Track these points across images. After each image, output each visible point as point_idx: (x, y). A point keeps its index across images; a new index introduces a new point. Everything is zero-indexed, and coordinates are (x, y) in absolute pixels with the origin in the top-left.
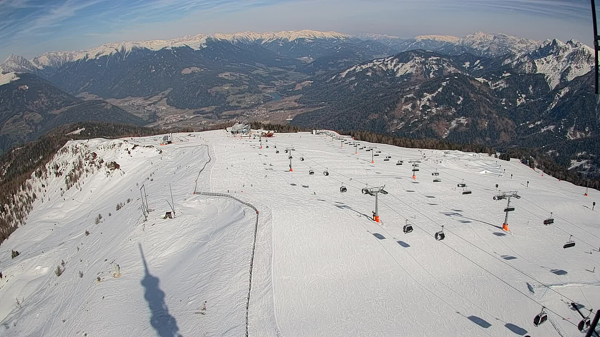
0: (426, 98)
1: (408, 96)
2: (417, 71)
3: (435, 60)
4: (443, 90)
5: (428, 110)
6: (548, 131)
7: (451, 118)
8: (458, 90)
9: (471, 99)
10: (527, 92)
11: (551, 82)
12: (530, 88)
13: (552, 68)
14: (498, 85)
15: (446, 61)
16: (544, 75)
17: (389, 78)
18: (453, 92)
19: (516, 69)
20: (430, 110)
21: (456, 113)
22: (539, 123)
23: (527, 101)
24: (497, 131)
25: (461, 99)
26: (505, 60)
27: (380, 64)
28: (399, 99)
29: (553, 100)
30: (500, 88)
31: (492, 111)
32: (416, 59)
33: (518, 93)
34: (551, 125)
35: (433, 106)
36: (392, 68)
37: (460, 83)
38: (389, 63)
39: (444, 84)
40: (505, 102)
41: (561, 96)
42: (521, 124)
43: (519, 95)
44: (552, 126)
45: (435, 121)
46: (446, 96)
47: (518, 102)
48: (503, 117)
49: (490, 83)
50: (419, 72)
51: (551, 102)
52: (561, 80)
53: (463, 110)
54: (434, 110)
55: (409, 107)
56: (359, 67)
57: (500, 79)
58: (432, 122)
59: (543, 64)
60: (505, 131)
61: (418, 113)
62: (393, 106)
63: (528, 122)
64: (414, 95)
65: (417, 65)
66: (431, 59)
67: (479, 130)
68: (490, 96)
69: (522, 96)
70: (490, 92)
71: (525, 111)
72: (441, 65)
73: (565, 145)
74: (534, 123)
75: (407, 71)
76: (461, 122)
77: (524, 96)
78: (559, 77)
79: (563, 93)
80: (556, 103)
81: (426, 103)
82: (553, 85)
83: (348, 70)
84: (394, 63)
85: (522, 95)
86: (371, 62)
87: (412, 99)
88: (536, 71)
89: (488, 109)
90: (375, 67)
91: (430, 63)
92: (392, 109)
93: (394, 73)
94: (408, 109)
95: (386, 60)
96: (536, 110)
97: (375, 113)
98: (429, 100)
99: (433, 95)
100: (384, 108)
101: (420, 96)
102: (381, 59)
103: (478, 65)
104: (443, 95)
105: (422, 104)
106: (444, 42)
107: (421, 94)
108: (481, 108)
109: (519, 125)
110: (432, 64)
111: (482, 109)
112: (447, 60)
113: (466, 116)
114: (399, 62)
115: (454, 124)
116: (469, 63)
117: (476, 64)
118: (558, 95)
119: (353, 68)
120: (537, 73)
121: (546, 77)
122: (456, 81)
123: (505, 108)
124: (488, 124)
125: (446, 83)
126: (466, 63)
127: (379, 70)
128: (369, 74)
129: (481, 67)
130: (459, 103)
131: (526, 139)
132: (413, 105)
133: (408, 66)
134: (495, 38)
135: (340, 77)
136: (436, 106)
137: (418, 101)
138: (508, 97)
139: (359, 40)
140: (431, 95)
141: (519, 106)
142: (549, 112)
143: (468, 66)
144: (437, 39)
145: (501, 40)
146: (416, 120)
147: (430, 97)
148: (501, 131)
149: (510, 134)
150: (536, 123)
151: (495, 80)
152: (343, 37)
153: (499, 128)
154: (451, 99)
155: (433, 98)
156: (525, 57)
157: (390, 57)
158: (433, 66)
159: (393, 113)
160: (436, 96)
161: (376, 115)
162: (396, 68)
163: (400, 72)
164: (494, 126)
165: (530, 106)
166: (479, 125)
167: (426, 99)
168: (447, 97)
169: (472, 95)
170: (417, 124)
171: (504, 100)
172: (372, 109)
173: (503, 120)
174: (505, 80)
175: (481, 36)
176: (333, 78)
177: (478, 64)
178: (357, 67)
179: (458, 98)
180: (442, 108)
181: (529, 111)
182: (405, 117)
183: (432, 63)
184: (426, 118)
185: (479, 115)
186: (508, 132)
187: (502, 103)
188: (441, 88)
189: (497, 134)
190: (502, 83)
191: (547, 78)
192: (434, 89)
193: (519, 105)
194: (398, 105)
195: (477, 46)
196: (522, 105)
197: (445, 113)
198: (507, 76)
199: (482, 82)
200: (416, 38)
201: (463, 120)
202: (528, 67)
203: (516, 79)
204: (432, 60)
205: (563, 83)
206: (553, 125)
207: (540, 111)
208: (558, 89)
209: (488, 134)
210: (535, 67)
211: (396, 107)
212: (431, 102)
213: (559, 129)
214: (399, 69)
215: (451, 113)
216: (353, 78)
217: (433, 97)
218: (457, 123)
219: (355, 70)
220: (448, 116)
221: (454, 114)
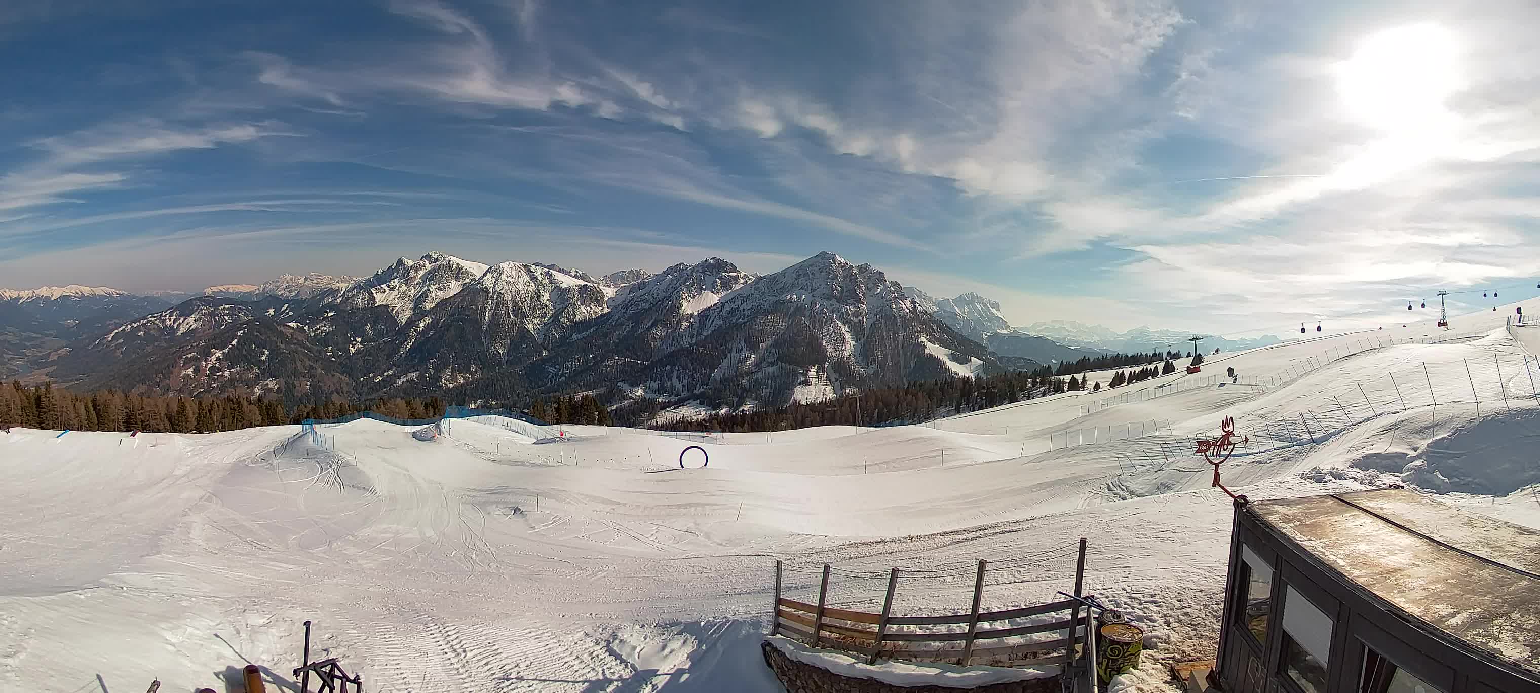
0: (214, 356)
1: (189, 356)
2: (204, 326)
3: (228, 309)
4: (238, 343)
5: (218, 374)
6: (408, 381)
7: (253, 383)
8: (262, 340)
9: (281, 351)
10: (363, 334)
11: (400, 315)
12: (368, 328)
13: (399, 296)
14: (319, 329)
15: (242, 310)
16: (387, 306)
17: (167, 337)
18: (254, 344)
19: (345, 305)
20: (221, 373)
21: (260, 375)
22: (390, 373)
23: (364, 346)
24: (326, 394)
25: (267, 353)
26: (324, 299)
27: (155, 320)
28: (176, 361)
29: (407, 337)
30: (322, 332)
31: (314, 366)
32: (202, 310)
33: (350, 337)
34: (414, 372)
35: (225, 368)
36: (170, 324)
37: (263, 330)
38: (167, 318)
39: (240, 333)
40: (332, 351)
41: (420, 329)
42: (362, 379)
43: (352, 339)
44: (414, 374)
45: (230, 389)
46: (244, 350)
47: (352, 349)
48: (332, 372)
49: (306, 328)
50: (207, 327)
51: (406, 341)
52: (414, 310)
53: (270, 369)
54: (227, 374)
55: (190, 371)
56: (129, 327)
57: (321, 321)
58: (225, 392)
59: (384, 292)
60: (338, 393)
61: (204, 380)
62: (168, 370)
63: (371, 375)
64: (197, 353)
65: (203, 317)
66: (222, 307)
67: (297, 396)
68: (309, 346)
69: (356, 341)
70: (308, 340)
71: (364, 361)
72: (235, 315)
73: (445, 396)
74: (382, 375)
75: (190, 326)
76: (269, 386)
77: (359, 340)
78: (412, 306)
79: (422, 325)
80: (413, 340)
81: (216, 364)
82: (403, 318)
83: (116, 331)
84: (174, 317)
85: (357, 339)
86: (145, 318)
87: (195, 359)
88: (375, 302)
89: (308, 363)
90: (149, 324)
91: (220, 313)
92: (166, 376)
93: (173, 330)
94: (189, 375)
95: (164, 314)
96: (383, 356)
97: (142, 384)
98: (218, 359)
99: (224, 351)
100: (154, 376)
101: (206, 354)
102: (158, 313)
103: (287, 311)
104: (239, 350)
105: (210, 366)
106: (241, 292)
107: (207, 350)
108: (297, 363)
109: (358, 382)
110: (224, 315)
111: (299, 364)
112: (244, 308)
113: (274, 377)
114: (181, 315)
115: (258, 391)
116: (273, 310)
117: (283, 309)
118: (415, 330)
119: (121, 329)
120: (376, 305)
121: (391, 309)
122: (258, 327)
123: (333, 359)
124: (310, 385)
125: (242, 331)
126: (270, 310)
127: (154, 328)
128: (141, 333)
129: (291, 313)
130: (263, 358)
131: (377, 398)
132: (196, 367)
133: (191, 319)
134: (306, 279)
135: (105, 341)
136: (230, 367)
137: (204, 362)
138: (335, 344)
139: (134, 297)
140: (221, 352)
141: (353, 354)
142: (403, 355)
143: (273, 313)
144: (231, 290)
145: (315, 281)
146: (202, 390)
147: (220, 355)
148: (332, 392)
149: (346, 395)
150: (385, 374)
151: (312, 323)
152: (117, 294)
153: (329, 389)
154: (251, 355)
155: (225, 356)
156: (353, 290)
157: (169, 309)
158: (225, 317)
159: (167, 382)
160: (229, 352)
161: (144, 386)
162: (177, 324)
163: (181, 329)
164: (320, 387)
165: (372, 351)
166: (297, 388)
167: (214, 358)
168: (245, 352)
169: (282, 346)
170: (202, 395)
171: (330, 348)
172: (138, 379)
173: (333, 376)
174: (329, 321)
175: (288, 278)
176: (97, 343)
177: (286, 309)
178: (126, 327)
179: (261, 352)
180: (238, 368)
181: (371, 358)
182: (184, 387)
183: (224, 313)
184: (216, 385)
185: (296, 374)
186: (342, 392)
187: (329, 354)
188: (236, 340)
189: (326, 397)
190: (325, 325)
191: (393, 310)
192: (225, 342)
193: (353, 352)
194: (176, 370)
195: (283, 292)
196: (358, 352)
197: (243, 376)
198: (332, 316)
199: (295, 327)
200: (205, 291)
201: (271, 384)
202: (362, 299)
203: (345, 317)
204: (224, 309)
205: (419, 312)
206: (416, 371)
207: (389, 356)
208: (411, 322)
209: (312, 400)
210: (372, 298)
211: (172, 373)
212: (223, 362)
213: (427, 375)
214: (180, 324)
215: (253, 374)
216: (121, 341)
217: (224, 353)
218: (262, 389)
219: (124, 330)
220: (249, 380)
221: (257, 377)
